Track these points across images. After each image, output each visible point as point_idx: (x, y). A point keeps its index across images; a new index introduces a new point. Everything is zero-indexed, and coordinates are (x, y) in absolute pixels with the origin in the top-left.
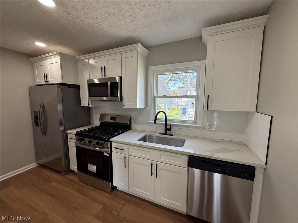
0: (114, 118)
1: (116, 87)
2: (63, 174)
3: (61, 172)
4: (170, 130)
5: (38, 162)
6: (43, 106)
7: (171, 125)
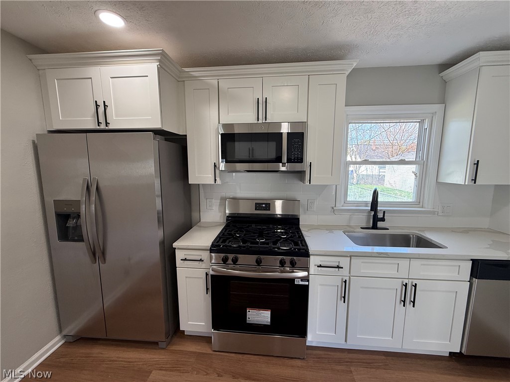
0: (264, 205)
1: (298, 142)
2: (161, 345)
3: (156, 343)
4: (383, 220)
5: (64, 333)
6: (97, 188)
7: (384, 212)
